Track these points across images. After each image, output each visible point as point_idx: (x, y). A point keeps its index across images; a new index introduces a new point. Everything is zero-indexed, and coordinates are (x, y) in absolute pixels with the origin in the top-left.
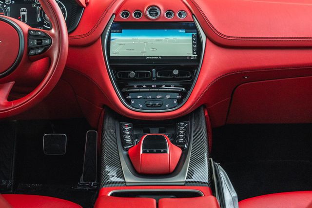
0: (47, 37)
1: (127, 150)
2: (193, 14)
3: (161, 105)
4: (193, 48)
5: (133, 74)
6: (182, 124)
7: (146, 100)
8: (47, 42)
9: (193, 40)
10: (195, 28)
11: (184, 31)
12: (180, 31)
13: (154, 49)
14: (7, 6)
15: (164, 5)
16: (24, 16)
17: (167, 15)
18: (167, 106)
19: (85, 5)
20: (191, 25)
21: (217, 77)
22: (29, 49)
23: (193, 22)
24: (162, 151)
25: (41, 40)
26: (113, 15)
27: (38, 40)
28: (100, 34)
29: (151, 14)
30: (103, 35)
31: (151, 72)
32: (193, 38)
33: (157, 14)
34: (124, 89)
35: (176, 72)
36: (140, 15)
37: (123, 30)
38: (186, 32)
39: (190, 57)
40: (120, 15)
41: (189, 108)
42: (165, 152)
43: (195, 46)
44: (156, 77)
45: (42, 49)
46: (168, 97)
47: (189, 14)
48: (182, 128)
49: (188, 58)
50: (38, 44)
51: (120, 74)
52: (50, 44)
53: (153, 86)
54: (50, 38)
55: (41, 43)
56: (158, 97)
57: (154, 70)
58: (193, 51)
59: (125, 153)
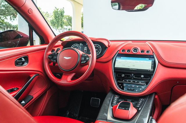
0: (88, 57)
1: (113, 106)
2: (153, 52)
3: (133, 90)
4: (152, 66)
5: (123, 75)
6: (141, 99)
7: (127, 87)
8: (88, 59)
9: (152, 63)
10: (153, 58)
11: (148, 59)
12: (147, 59)
13: (134, 66)
14: (80, 46)
15: (140, 48)
16: (85, 50)
17: (141, 52)
18: (137, 91)
19: (108, 47)
20: (152, 56)
21: (162, 80)
22: (81, 61)
23: (153, 55)
24: (127, 109)
25: (86, 58)
26: (118, 51)
27: (85, 58)
28: (112, 58)
29: (134, 51)
30: (113, 58)
31: (131, 75)
32: (152, 62)
33: (137, 51)
34: (119, 81)
35: (142, 76)
36: (129, 51)
37: (121, 57)
38: (149, 59)
39: (150, 70)
40: (121, 51)
41: (146, 93)
42: (128, 110)
43: (153, 66)
44: (133, 78)
45: (86, 61)
46: (138, 87)
47: (152, 52)
48: (141, 101)
49: (149, 70)
50: (84, 59)
51: (118, 75)
52: (89, 60)
53: (131, 81)
54: (89, 57)
55: (85, 59)
56: (133, 86)
57: (133, 74)
58: (152, 68)
59: (112, 107)
